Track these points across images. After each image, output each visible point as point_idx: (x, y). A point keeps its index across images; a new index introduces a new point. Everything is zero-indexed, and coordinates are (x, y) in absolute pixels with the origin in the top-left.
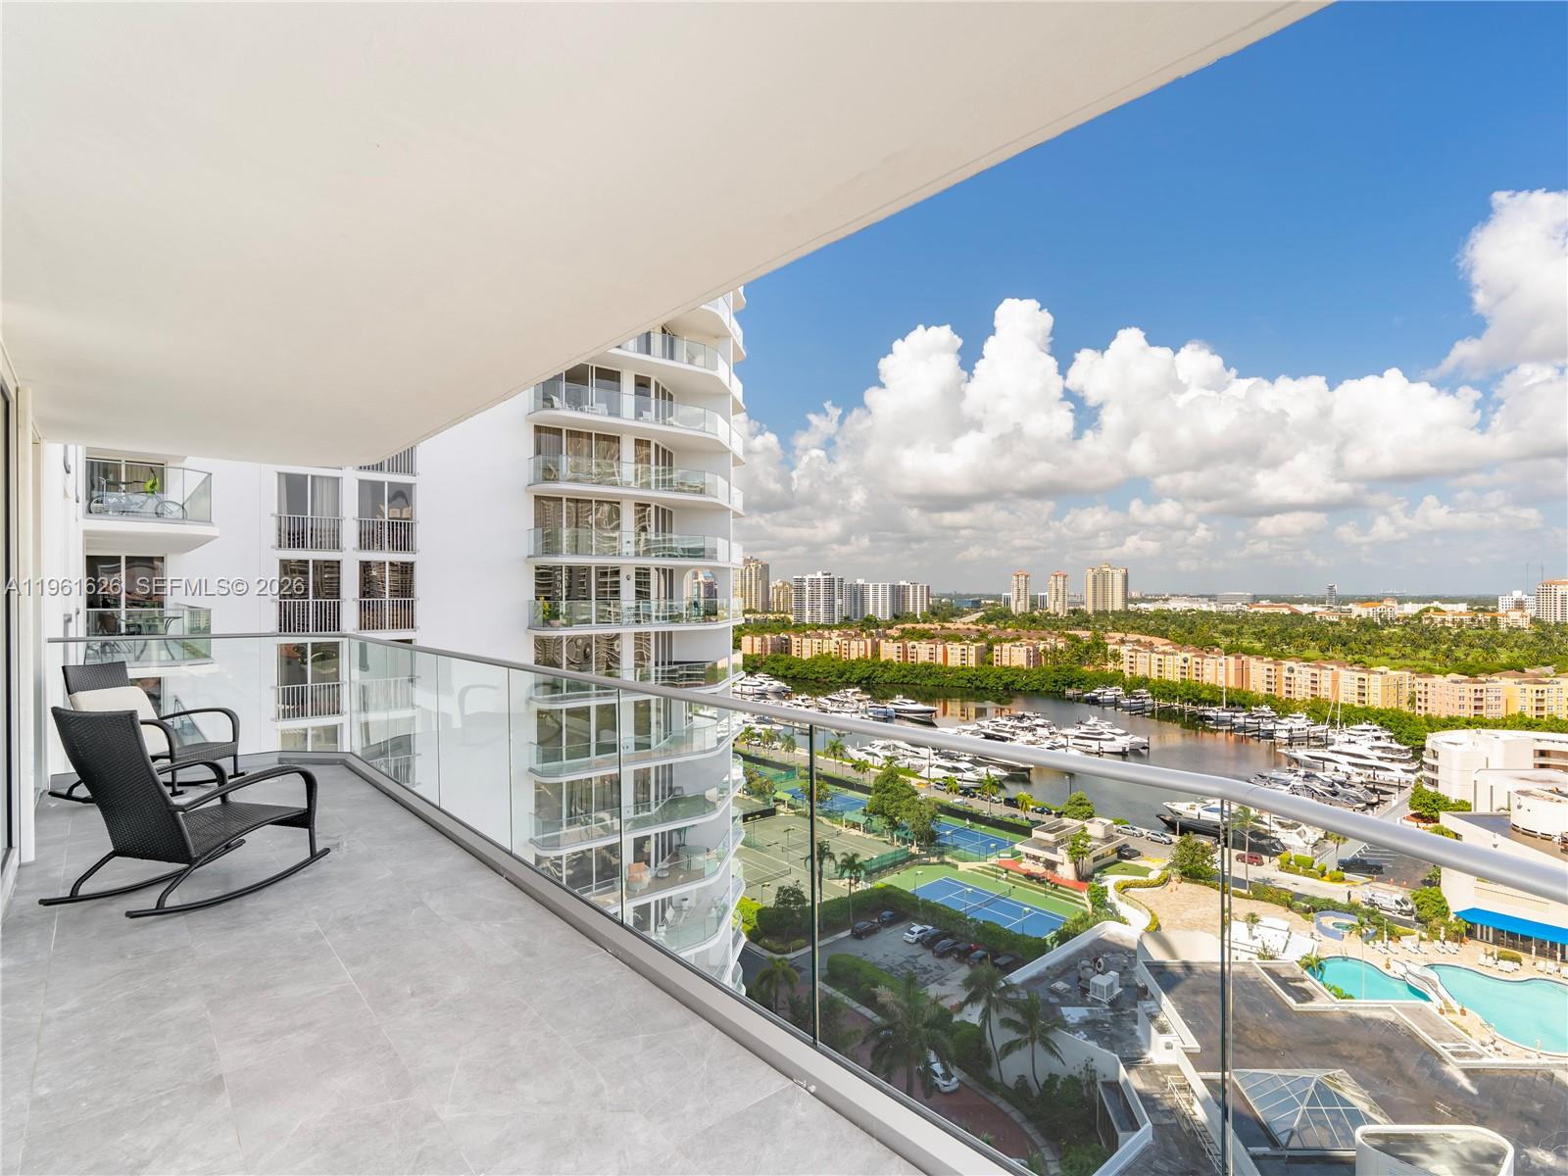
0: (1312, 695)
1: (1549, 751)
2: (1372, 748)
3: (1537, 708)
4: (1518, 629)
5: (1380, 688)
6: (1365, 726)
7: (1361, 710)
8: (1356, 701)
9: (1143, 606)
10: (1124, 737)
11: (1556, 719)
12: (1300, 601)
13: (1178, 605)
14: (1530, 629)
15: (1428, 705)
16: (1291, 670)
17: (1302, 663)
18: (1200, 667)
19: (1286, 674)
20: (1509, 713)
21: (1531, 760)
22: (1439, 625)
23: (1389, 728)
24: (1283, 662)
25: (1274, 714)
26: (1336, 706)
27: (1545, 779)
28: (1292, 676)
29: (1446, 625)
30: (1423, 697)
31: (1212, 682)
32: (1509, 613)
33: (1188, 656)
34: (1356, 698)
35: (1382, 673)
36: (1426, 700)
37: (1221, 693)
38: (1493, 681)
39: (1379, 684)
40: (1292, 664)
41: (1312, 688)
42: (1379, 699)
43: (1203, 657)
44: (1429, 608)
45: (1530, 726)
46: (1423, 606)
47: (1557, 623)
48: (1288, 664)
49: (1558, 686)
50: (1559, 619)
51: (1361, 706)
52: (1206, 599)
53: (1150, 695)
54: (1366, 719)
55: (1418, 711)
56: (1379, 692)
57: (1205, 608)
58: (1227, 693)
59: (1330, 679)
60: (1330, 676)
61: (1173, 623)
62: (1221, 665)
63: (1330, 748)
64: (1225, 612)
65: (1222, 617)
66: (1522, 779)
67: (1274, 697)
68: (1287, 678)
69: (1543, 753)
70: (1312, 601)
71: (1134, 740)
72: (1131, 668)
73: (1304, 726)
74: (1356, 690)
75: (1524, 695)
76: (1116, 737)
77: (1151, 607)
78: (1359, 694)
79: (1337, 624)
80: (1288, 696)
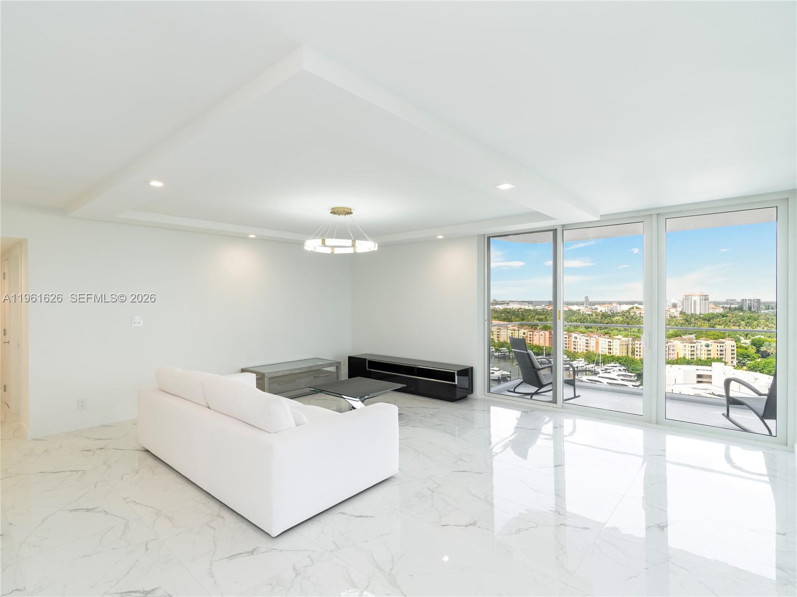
0: (586, 350)
1: (702, 375)
2: (618, 375)
3: (691, 355)
4: (675, 317)
5: (618, 346)
6: (612, 364)
7: (610, 357)
8: (607, 353)
9: (497, 306)
10: (499, 372)
11: (700, 360)
12: (572, 304)
13: (515, 306)
14: (680, 317)
15: (641, 354)
16: (576, 338)
17: (580, 335)
18: (532, 336)
19: (573, 340)
20: (679, 357)
21: (695, 379)
22: (638, 315)
23: (624, 365)
24: (572, 334)
25: (569, 359)
26: (599, 356)
27: (704, 388)
28: (576, 340)
29: (642, 315)
30: (638, 350)
31: (538, 344)
32: (670, 310)
33: (526, 331)
34: (607, 351)
35: (619, 339)
36: (640, 352)
37: (543, 349)
38: (671, 342)
39: (618, 344)
40: (576, 335)
41: (586, 346)
42: (618, 351)
43: (533, 332)
44: (633, 307)
45: (689, 363)
46: (631, 306)
47: (692, 314)
48: (574, 335)
49: (700, 344)
50: (693, 312)
51: (610, 355)
52: (526, 303)
53: (508, 351)
54: (613, 361)
55: (636, 357)
56: (618, 347)
57: (527, 307)
58: (545, 349)
59: (595, 342)
60: (595, 341)
61: (512, 315)
62: (542, 335)
63: (598, 375)
64: (537, 309)
65: (537, 313)
66: (694, 388)
67: (568, 351)
68: (574, 342)
69: (699, 376)
70: (577, 304)
71: (502, 373)
72: (498, 337)
73: (584, 365)
74: (607, 347)
75: (685, 348)
76: (495, 372)
77: (501, 307)
78: (609, 349)
79: (592, 315)
80: (574, 350)
